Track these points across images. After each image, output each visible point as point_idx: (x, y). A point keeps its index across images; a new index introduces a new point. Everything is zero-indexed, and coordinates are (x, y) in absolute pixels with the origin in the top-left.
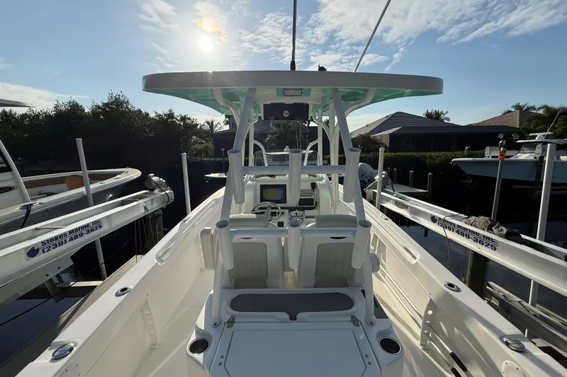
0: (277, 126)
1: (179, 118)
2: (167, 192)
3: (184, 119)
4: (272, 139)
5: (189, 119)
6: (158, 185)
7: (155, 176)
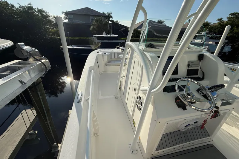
0: (96, 21)
1: (37, 10)
2: (43, 61)
3: (40, 11)
4: (94, 28)
5: (44, 11)
6: (31, 55)
7: (26, 45)
